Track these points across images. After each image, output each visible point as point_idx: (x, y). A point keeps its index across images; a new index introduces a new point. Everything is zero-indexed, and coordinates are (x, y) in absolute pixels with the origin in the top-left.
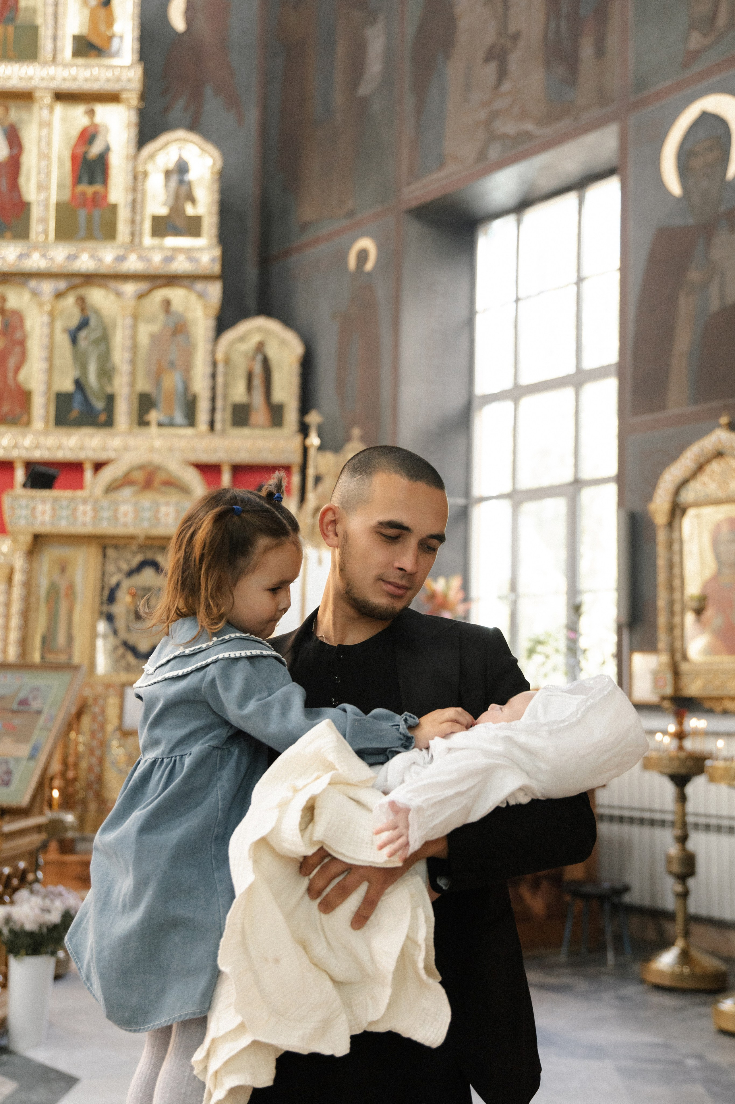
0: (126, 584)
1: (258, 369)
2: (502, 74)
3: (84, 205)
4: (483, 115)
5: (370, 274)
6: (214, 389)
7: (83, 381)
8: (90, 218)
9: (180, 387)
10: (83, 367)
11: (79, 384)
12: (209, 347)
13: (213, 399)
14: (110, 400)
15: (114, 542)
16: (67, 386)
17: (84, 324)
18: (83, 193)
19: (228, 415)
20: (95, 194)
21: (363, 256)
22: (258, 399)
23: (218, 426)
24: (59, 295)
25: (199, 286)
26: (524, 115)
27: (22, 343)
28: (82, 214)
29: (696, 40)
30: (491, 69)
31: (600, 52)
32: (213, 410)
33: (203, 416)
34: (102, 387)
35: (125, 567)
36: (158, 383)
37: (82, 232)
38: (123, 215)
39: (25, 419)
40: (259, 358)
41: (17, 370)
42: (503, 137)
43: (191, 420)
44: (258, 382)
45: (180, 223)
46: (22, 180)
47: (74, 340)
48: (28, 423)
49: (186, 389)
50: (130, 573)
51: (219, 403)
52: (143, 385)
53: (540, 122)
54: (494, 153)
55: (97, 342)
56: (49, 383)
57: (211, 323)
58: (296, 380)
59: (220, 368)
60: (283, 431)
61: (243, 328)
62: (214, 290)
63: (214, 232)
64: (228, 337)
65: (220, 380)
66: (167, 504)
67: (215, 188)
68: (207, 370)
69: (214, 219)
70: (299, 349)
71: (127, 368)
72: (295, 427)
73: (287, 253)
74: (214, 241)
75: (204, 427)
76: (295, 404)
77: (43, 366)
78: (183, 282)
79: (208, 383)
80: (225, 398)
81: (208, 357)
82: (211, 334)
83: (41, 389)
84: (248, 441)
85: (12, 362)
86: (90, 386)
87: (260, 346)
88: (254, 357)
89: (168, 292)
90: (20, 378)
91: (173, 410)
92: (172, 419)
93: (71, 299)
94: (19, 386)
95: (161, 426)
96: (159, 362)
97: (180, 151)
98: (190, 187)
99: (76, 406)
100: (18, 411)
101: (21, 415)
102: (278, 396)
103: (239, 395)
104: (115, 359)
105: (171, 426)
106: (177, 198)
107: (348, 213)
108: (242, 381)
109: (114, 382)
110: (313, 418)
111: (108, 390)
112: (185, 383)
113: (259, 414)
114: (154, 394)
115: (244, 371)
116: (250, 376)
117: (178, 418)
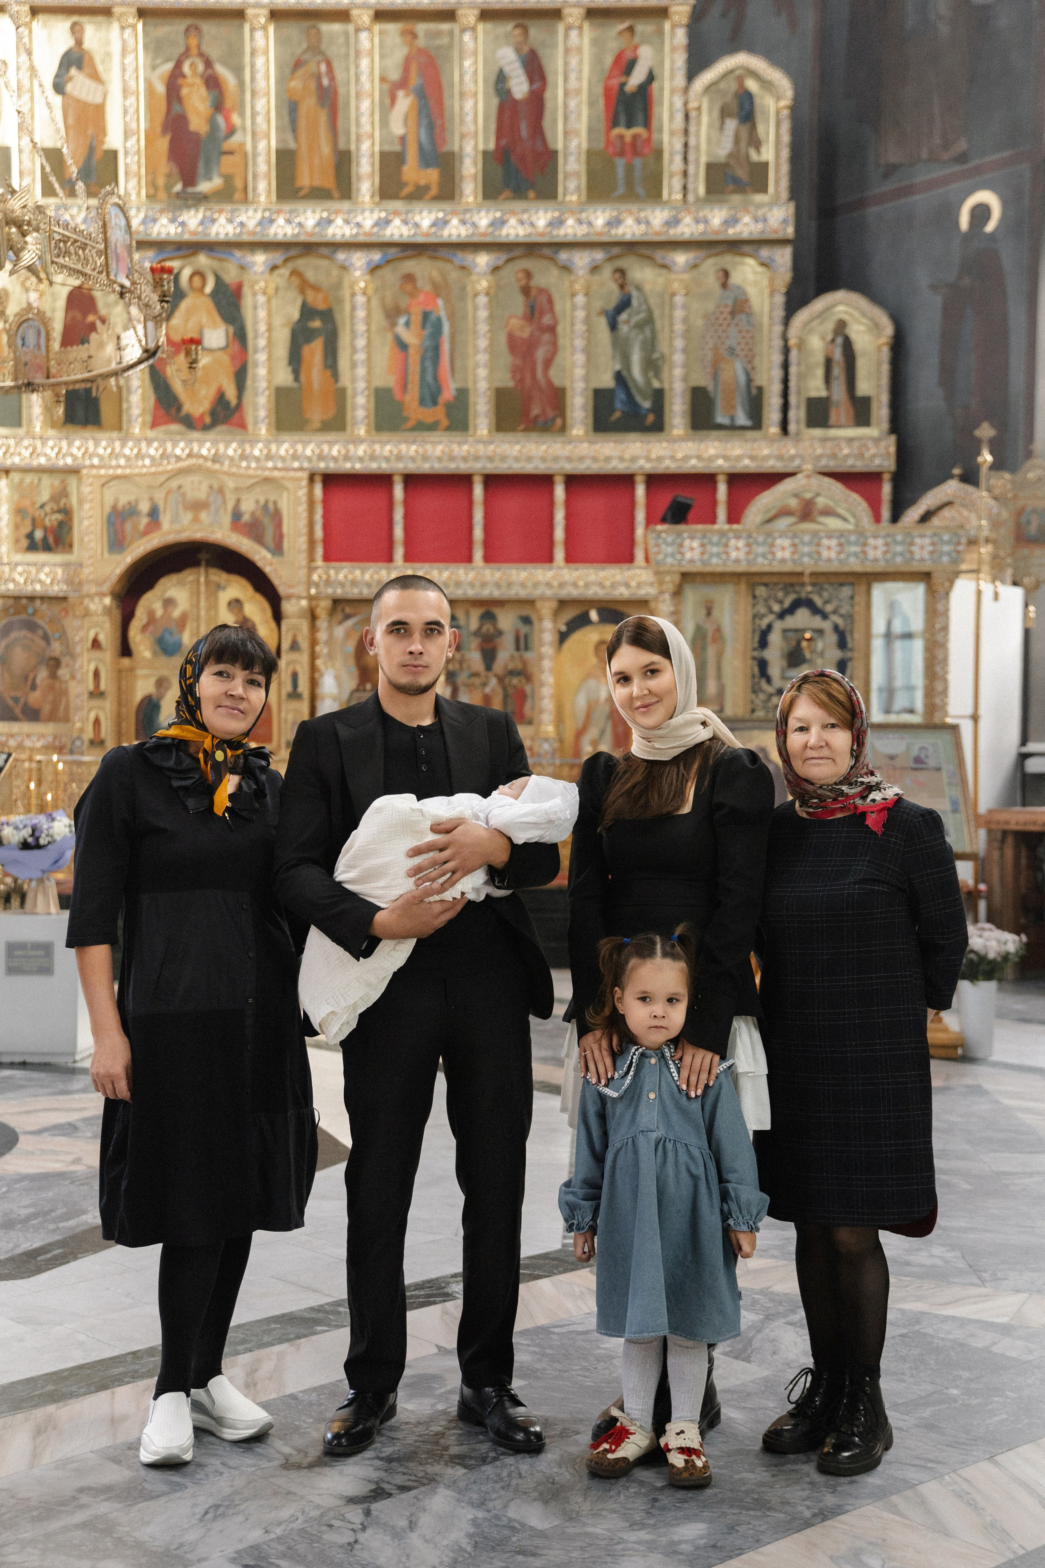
0: (778, 626)
1: (838, 355)
3: (622, 154)
5: (992, 236)
6: (785, 381)
7: (625, 373)
8: (629, 169)
9: (742, 379)
10: (626, 359)
11: (619, 377)
12: (778, 329)
13: (785, 394)
14: (659, 396)
15: (766, 579)
16: (607, 381)
17: (625, 304)
18: (621, 137)
19: (803, 413)
20: (635, 137)
21: (981, 213)
22: (839, 392)
23: (792, 427)
24: (595, 269)
25: (765, 252)
27: (552, 329)
28: (620, 163)
32: (785, 407)
33: (772, 415)
34: (648, 382)
35: (776, 608)
36: (715, 376)
37: (621, 190)
38: (673, 164)
39: (559, 422)
40: (840, 340)
41: (548, 363)
43: (757, 422)
44: (838, 371)
45: (741, 173)
46: (546, 123)
47: (613, 326)
48: (563, 429)
49: (749, 381)
50: (781, 616)
51: (793, 399)
52: (701, 379)
55: (640, 326)
56: (586, 378)
57: (780, 299)
58: (886, 368)
59: (794, 355)
60: (871, 432)
61: (819, 304)
62: (784, 257)
63: (785, 183)
64: (802, 316)
65: (793, 370)
66: (829, 537)
67: (786, 127)
68: (777, 358)
69: (785, 168)
70: (889, 330)
71: (678, 358)
72: (885, 425)
73: (861, 204)
74: (784, 194)
75: (774, 430)
76: (885, 398)
77: (580, 358)
78: (747, 249)
79: (777, 374)
80: (799, 393)
81: (778, 343)
82: (780, 313)
83: (580, 385)
84: (829, 444)
85: (540, 354)
86: (634, 381)
87: (841, 326)
88: (833, 341)
89: (727, 260)
90: (552, 373)
91: (733, 407)
92: (732, 418)
93: (607, 272)
94: (550, 383)
95: (720, 427)
96: (716, 349)
97: (740, 80)
98: (753, 127)
99: (618, 405)
100: (550, 413)
101: (553, 420)
102: (863, 388)
103: (816, 387)
104: (663, 347)
105: (733, 427)
106: (737, 140)
107: (962, 158)
108: (820, 372)
109: (665, 374)
110: (986, 431)
111: (656, 384)
112: (748, 374)
113: (841, 410)
114: (711, 388)
115: (820, 358)
116: (828, 363)
117: (742, 419)
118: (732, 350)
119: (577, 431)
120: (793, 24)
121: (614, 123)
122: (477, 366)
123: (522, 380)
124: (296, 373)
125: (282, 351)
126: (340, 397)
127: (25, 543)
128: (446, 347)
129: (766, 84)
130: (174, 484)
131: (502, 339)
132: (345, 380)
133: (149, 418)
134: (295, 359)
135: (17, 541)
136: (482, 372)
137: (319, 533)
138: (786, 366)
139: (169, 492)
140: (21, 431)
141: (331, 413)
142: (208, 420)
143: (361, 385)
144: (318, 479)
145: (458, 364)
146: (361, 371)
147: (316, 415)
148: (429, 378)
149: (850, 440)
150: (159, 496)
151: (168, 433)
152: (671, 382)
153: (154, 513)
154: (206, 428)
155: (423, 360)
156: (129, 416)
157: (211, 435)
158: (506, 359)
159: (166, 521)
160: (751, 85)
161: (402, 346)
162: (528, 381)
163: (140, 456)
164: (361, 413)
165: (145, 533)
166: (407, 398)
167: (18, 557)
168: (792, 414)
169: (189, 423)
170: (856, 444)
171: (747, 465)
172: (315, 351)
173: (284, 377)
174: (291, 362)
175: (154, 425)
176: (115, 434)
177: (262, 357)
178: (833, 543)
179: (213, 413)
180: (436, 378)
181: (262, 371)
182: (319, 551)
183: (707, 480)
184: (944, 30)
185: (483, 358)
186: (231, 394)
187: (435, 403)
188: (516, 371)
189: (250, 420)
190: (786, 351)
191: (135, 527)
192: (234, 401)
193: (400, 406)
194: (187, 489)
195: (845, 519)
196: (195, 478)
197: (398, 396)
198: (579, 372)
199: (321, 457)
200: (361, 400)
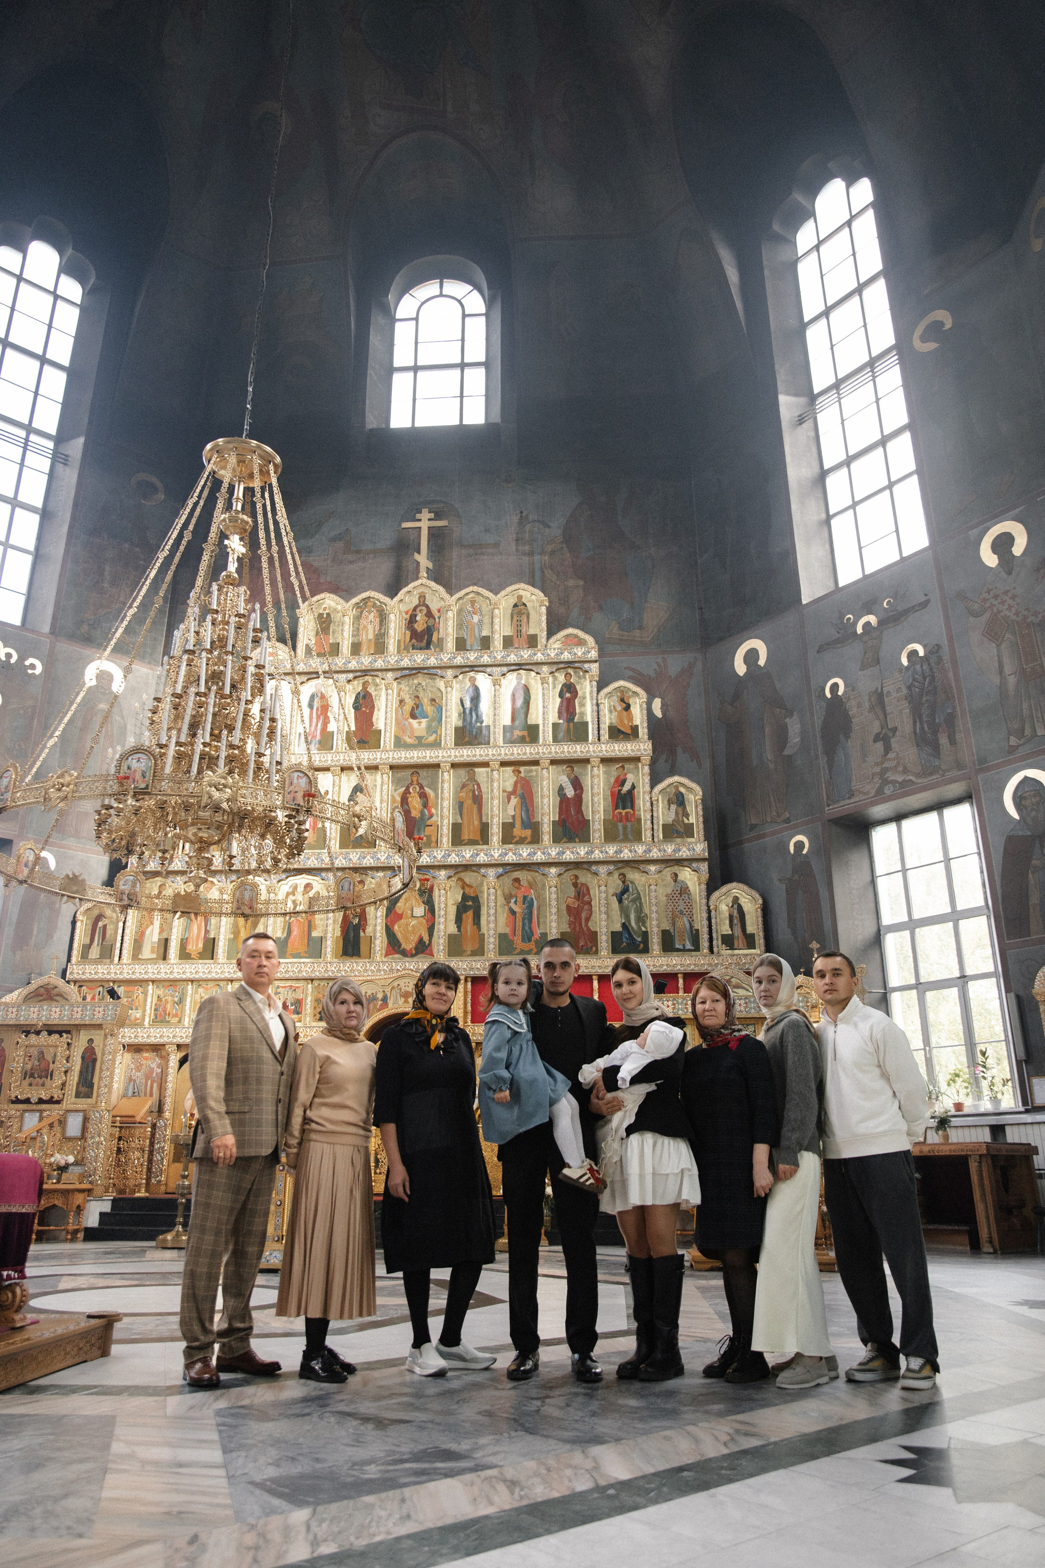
1: (735, 913)
2: (888, 749)
3: (621, 821)
4: (877, 769)
5: (806, 855)
6: (710, 926)
7: (627, 924)
8: (625, 828)
9: (688, 926)
10: (627, 917)
11: (624, 925)
12: (704, 901)
13: (710, 933)
14: (645, 935)
16: (618, 927)
17: (625, 890)
18: (621, 813)
20: (627, 813)
21: (799, 845)
22: (738, 931)
23: (715, 949)
24: (610, 874)
25: (694, 865)
26: (905, 771)
27: (589, 903)
28: (620, 825)
29: (1013, 741)
30: (880, 745)
31: (952, 741)
32: (711, 940)
33: (704, 943)
36: (674, 924)
37: (621, 837)
38: (646, 825)
39: (594, 949)
40: (735, 906)
41: (588, 919)
42: (894, 782)
43: (697, 948)
44: (736, 921)
45: (680, 829)
46: (583, 808)
47: (620, 901)
48: (596, 952)
49: (691, 927)
51: (714, 935)
52: (666, 926)
53: (918, 775)
54: (888, 790)
55: (634, 901)
56: (607, 927)
57: (704, 887)
58: (760, 919)
59: (713, 913)
60: (756, 951)
61: (724, 889)
62: (704, 867)
63: (702, 833)
64: (716, 894)
65: (713, 921)
66: (740, 1000)
67: (700, 807)
68: (705, 915)
69: (701, 826)
70: (761, 901)
71: (654, 915)
72: (763, 948)
73: (741, 842)
74: (702, 838)
75: (706, 951)
76: (761, 934)
77: (604, 916)
78: (686, 863)
79: (706, 923)
80: (717, 932)
81: (705, 908)
82: (704, 893)
83: (604, 930)
84: (735, 958)
85: (583, 915)
86: (632, 928)
87: (736, 899)
88: (732, 906)
89: (676, 869)
90: (590, 924)
91: (684, 940)
92: (684, 945)
93: (616, 875)
94: (589, 929)
95: (678, 950)
96: (673, 912)
97: (677, 788)
98: (685, 808)
99: (624, 940)
100: (590, 945)
101: (591, 947)
102: (750, 929)
103: (726, 929)
104: (646, 910)
105: (684, 950)
106: (677, 813)
107: (788, 821)
108: (727, 922)
109: (648, 924)
110: (815, 945)
111: (643, 929)
112: (690, 923)
113: (740, 941)
114: (672, 931)
115: (727, 915)
116: (731, 918)
117: (689, 946)
118: (681, 912)
119: (604, 953)
120: (700, 765)
121: (617, 807)
122: (551, 921)
123: (575, 928)
124: (459, 927)
125: (452, 916)
126: (482, 938)
127: (318, 1016)
128: (535, 912)
129: (689, 789)
130: (396, 984)
131: (564, 907)
132: (484, 930)
133: (384, 952)
134: (459, 920)
135: (315, 1015)
136: (554, 924)
137: (469, 1008)
138: (709, 919)
139: (393, 988)
140: (320, 960)
141: (477, 946)
142: (414, 952)
143: (492, 932)
144: (469, 979)
145: (541, 920)
146: (492, 925)
147: (469, 948)
148: (527, 928)
149: (747, 955)
150: (388, 990)
151: (393, 958)
152: (651, 928)
153: (385, 999)
154: (412, 956)
155: (523, 919)
156: (375, 951)
157: (415, 959)
158: (566, 918)
159: (390, 1003)
160: (682, 790)
161: (513, 913)
162: (578, 929)
163: (379, 970)
164: (492, 946)
165: (379, 1010)
166: (515, 938)
167: (314, 1024)
168: (715, 942)
169: (404, 953)
170: (748, 958)
171: (692, 968)
172: (469, 916)
173: (453, 929)
174: (456, 923)
175: (386, 955)
176: (367, 960)
177: (442, 920)
178: (742, 1002)
179: (416, 948)
180: (530, 928)
181: (442, 927)
182: (470, 1017)
183: (673, 976)
184: (771, 766)
185: (554, 917)
186: (426, 938)
187: (530, 940)
188: (570, 924)
189: (435, 951)
190: (709, 911)
191: (375, 1005)
192: (427, 942)
193: (511, 942)
194: (402, 985)
195: (747, 990)
196: (406, 981)
197: (511, 938)
198: (604, 923)
199: (471, 969)
200: (492, 940)
